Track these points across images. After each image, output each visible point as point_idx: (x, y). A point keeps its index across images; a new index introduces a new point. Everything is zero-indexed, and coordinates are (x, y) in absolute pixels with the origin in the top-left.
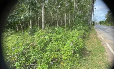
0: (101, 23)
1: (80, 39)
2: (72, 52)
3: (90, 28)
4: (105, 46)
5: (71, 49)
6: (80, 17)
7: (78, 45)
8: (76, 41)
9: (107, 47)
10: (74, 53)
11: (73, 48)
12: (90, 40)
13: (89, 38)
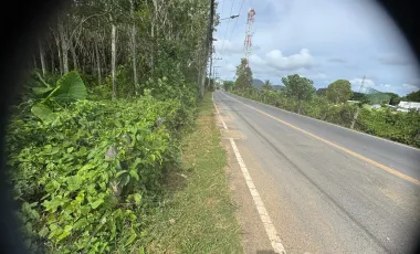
0: (227, 85)
1: (162, 129)
2: (115, 188)
3: (200, 97)
4: (227, 148)
5: (105, 176)
6: (172, 54)
7: (142, 157)
8: (133, 136)
9: (231, 149)
10: (126, 191)
11: (118, 170)
12: (195, 134)
13: (194, 125)
